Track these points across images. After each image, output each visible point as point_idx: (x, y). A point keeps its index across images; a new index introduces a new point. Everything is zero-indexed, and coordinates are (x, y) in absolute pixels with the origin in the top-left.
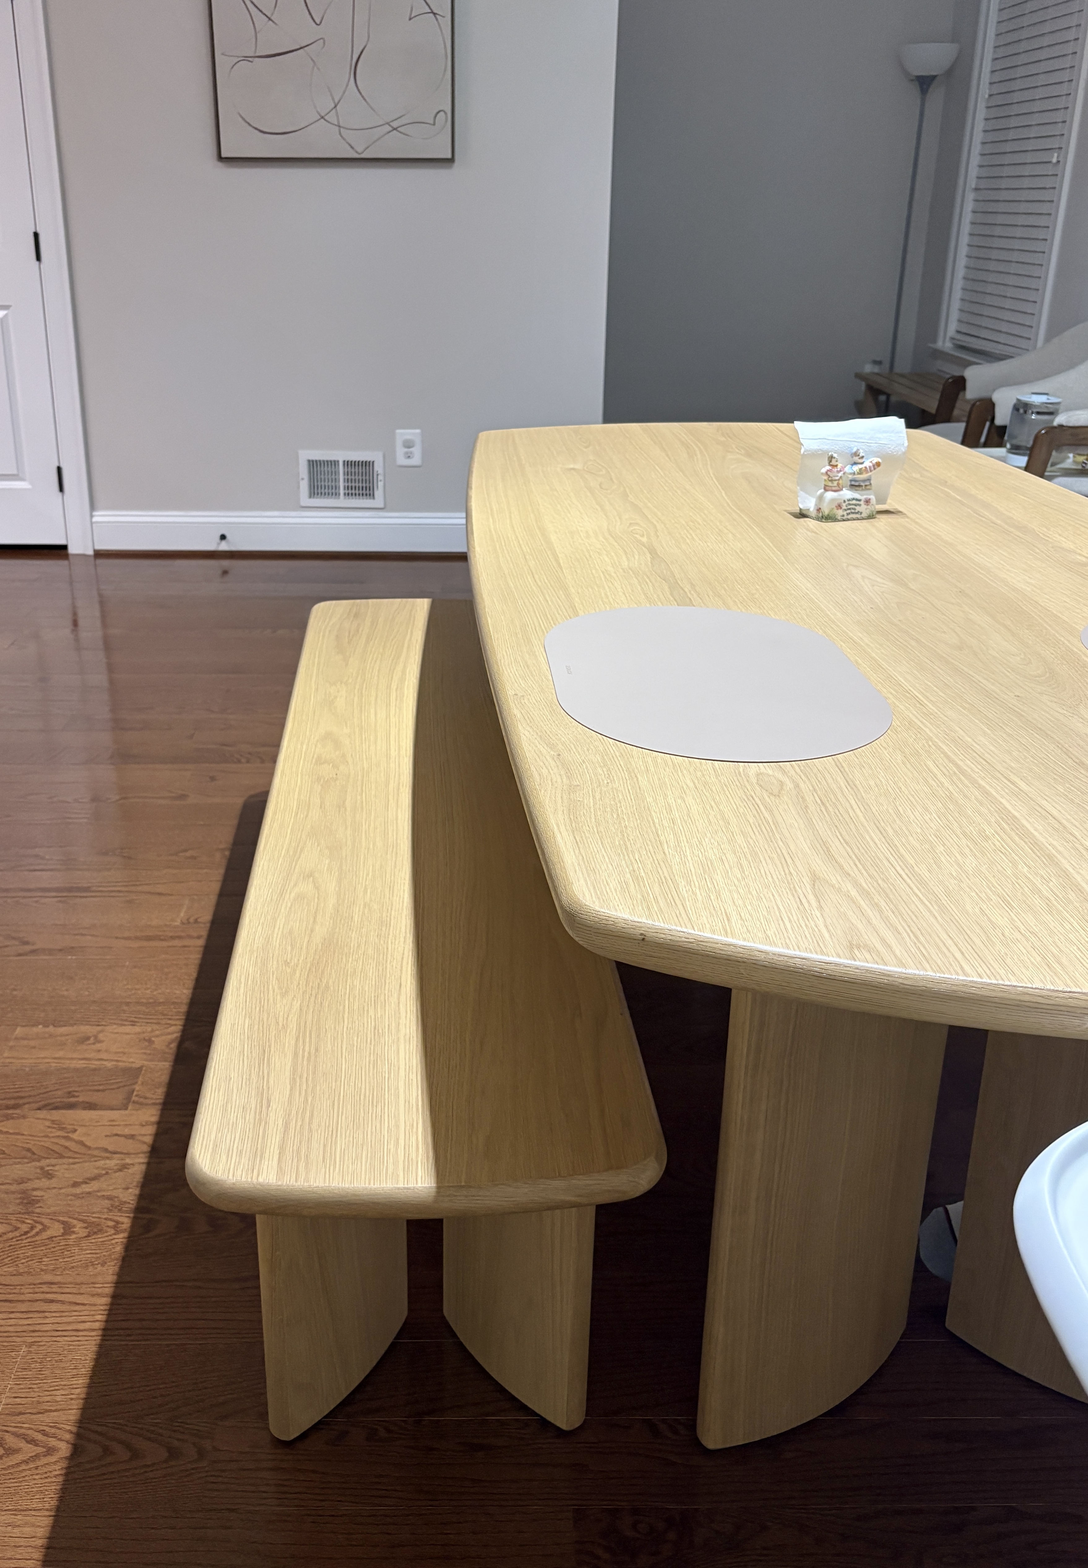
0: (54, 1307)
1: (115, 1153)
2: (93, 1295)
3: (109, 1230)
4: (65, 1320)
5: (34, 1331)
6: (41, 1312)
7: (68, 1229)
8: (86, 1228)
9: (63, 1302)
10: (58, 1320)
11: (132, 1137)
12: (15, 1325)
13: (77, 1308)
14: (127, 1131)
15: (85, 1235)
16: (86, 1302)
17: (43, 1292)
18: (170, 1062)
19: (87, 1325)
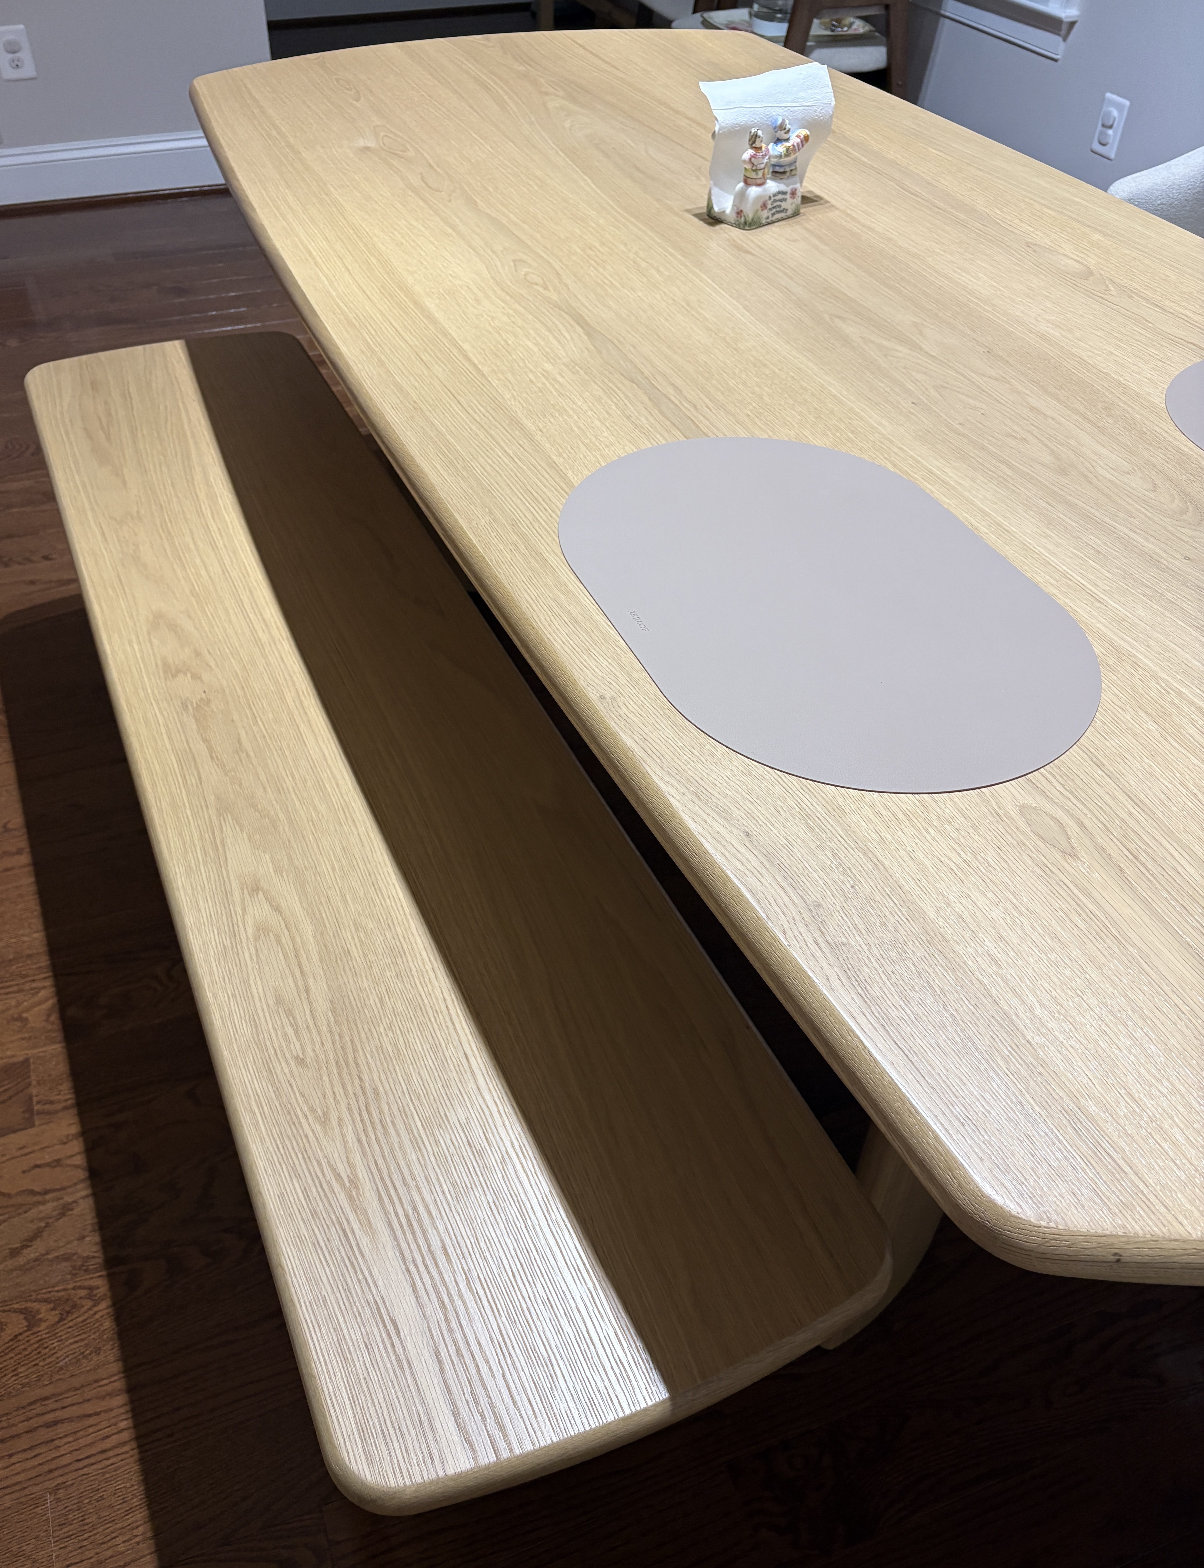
0: (61, 1429)
1: (46, 1192)
2: (103, 1398)
3: (84, 1302)
4: (82, 1442)
5: (51, 1471)
6: (48, 1442)
7: (31, 1318)
8: (53, 1309)
9: (70, 1420)
10: (75, 1445)
11: (58, 1163)
12: (24, 1470)
13: (91, 1421)
14: (48, 1158)
15: (57, 1319)
16: (98, 1410)
17: (39, 1415)
18: (60, 1042)
19: (114, 1440)
